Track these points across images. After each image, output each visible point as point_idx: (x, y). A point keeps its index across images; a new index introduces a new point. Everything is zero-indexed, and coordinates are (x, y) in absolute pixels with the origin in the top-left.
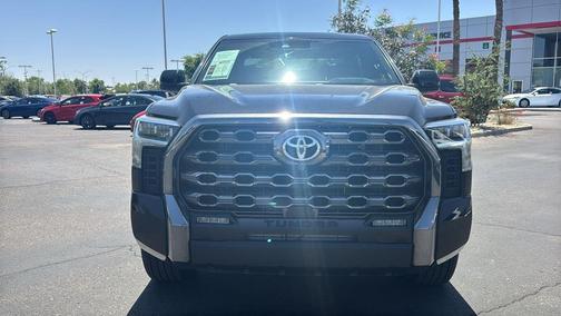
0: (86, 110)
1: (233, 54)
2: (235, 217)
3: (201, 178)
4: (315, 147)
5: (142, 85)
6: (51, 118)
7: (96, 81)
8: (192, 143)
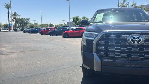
0: (51, 31)
1: (102, 15)
2: (115, 60)
3: (104, 48)
4: (140, 39)
5: (62, 25)
6: (42, 33)
7: (51, 24)
8: (102, 39)
